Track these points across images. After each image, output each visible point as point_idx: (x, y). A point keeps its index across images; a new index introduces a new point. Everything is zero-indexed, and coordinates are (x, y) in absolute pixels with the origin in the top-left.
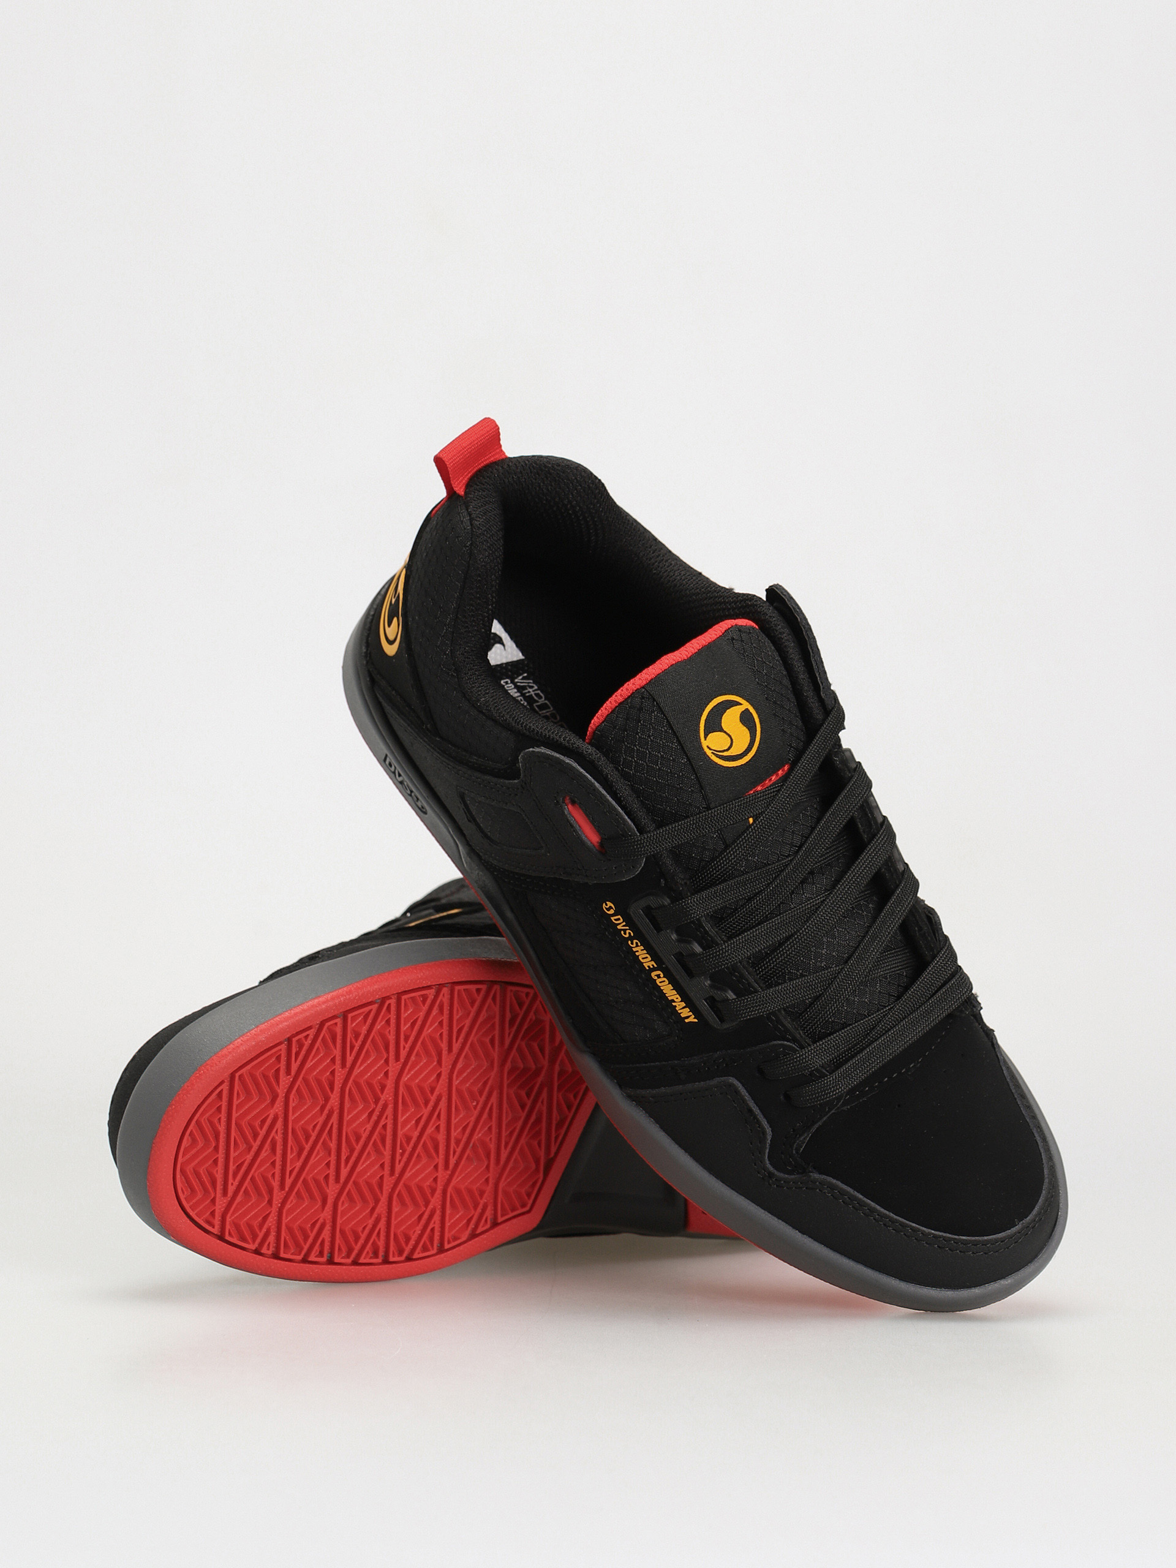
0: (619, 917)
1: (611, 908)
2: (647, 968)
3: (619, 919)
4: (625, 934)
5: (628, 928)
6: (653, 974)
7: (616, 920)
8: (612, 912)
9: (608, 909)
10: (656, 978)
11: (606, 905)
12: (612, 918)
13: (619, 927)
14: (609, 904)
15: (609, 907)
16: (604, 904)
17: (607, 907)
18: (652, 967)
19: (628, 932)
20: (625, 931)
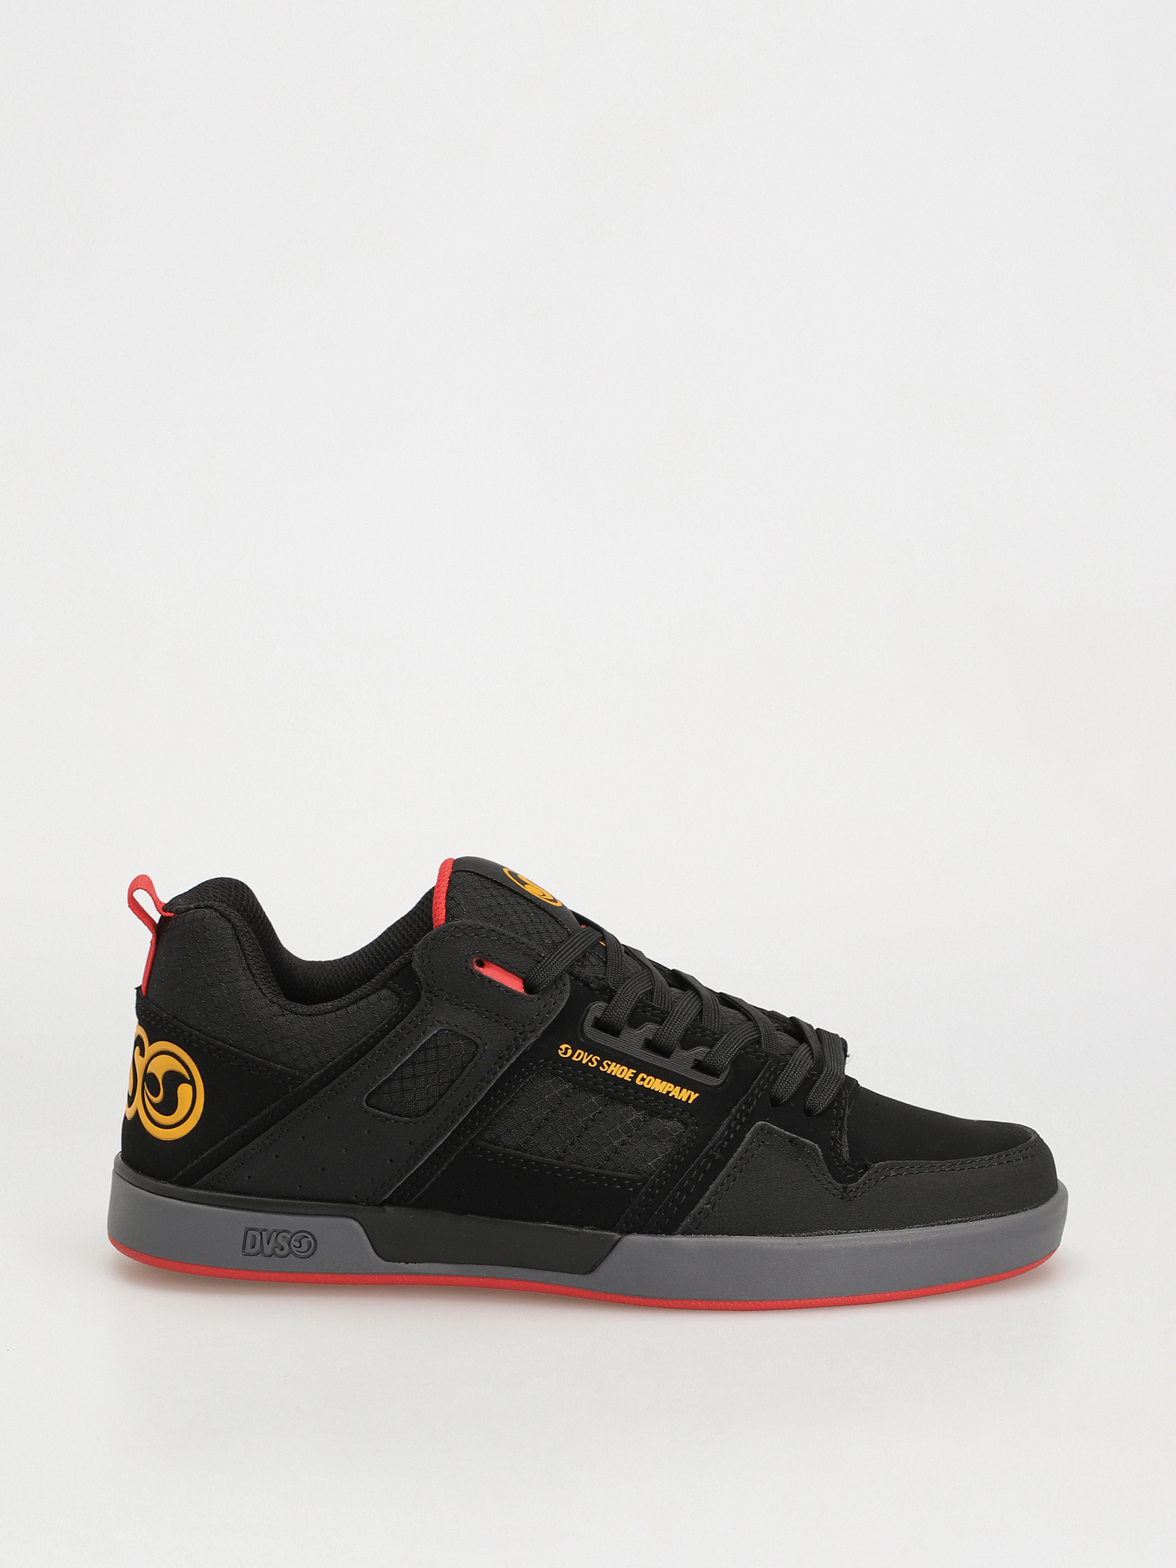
0: (579, 1051)
1: (567, 1049)
2: (630, 1080)
3: (580, 1054)
4: (593, 1063)
5: (592, 1055)
6: (638, 1082)
7: (577, 1057)
8: (570, 1052)
9: (565, 1053)
10: (642, 1083)
11: (561, 1050)
12: (574, 1058)
13: (584, 1062)
14: (563, 1047)
15: (565, 1050)
16: (559, 1051)
17: (563, 1052)
18: (632, 1075)
19: (593, 1060)
20: (590, 1060)
